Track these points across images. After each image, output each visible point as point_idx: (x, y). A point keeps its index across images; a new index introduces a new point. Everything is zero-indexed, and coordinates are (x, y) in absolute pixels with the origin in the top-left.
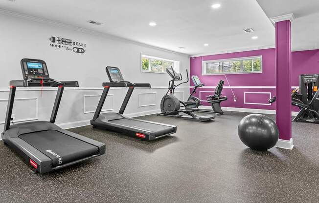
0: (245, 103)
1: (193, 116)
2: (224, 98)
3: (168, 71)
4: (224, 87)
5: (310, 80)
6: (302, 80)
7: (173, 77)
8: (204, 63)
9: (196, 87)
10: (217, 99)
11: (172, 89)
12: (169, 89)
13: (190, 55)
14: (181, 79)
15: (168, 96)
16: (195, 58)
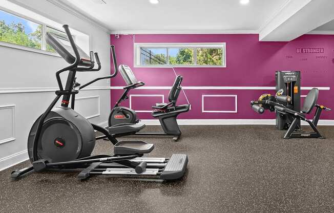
0: (203, 111)
1: (140, 170)
2: (184, 107)
3: (52, 41)
4: (183, 88)
5: (290, 78)
6: (282, 79)
7: (70, 59)
8: (137, 46)
9: (128, 89)
10: (172, 110)
11: (67, 93)
12: (59, 94)
13: (110, 30)
14: (96, 66)
15: (55, 114)
16: (120, 36)
